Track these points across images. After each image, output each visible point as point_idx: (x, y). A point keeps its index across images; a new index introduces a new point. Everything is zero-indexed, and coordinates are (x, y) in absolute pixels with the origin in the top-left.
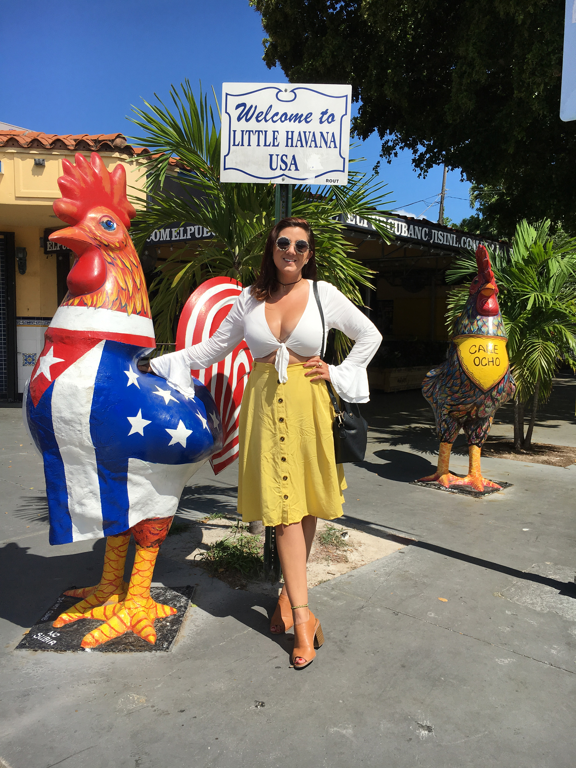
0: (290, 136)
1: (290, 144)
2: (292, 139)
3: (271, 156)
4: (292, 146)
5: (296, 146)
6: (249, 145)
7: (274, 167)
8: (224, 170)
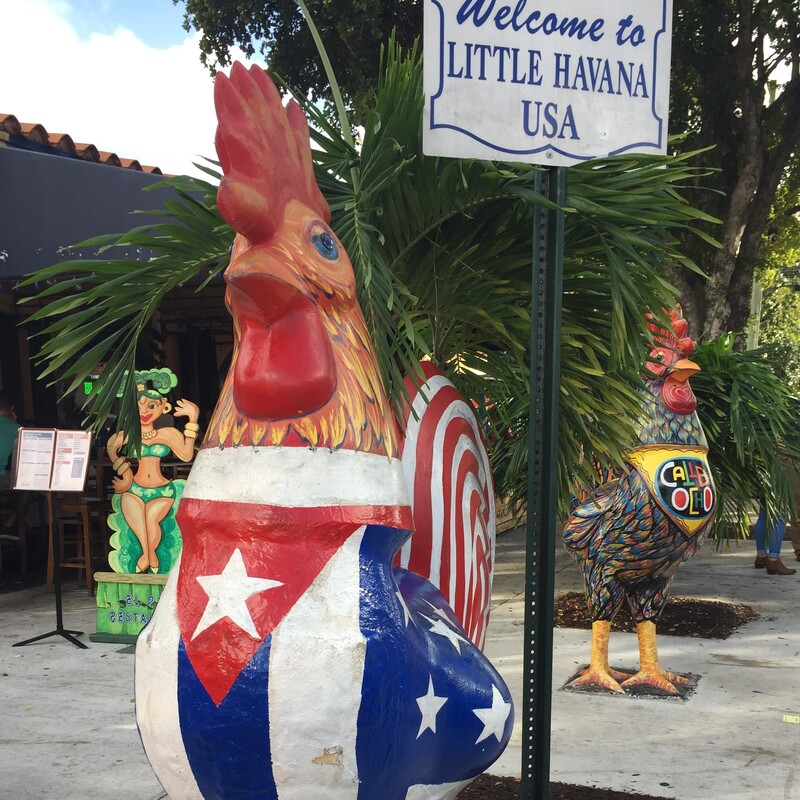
0: (562, 65)
1: (562, 82)
2: (566, 70)
3: (527, 104)
4: (566, 86)
5: (574, 88)
6: (482, 77)
7: (532, 128)
8: (431, 128)
